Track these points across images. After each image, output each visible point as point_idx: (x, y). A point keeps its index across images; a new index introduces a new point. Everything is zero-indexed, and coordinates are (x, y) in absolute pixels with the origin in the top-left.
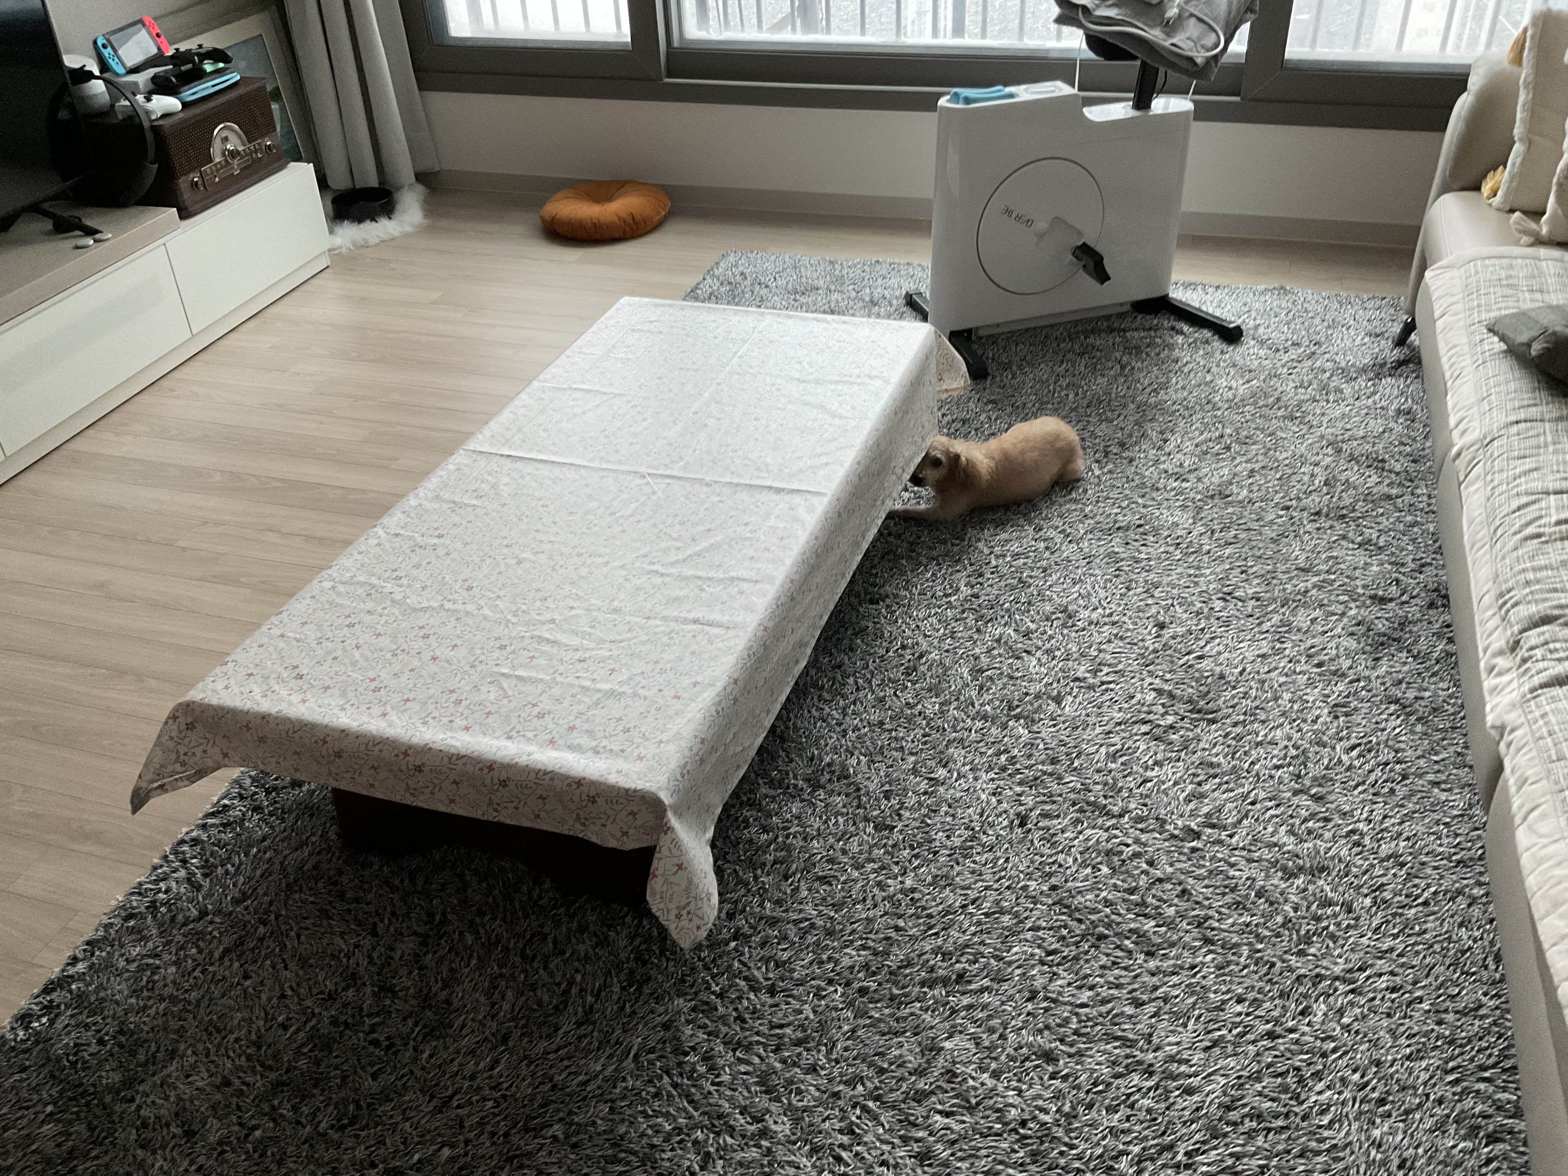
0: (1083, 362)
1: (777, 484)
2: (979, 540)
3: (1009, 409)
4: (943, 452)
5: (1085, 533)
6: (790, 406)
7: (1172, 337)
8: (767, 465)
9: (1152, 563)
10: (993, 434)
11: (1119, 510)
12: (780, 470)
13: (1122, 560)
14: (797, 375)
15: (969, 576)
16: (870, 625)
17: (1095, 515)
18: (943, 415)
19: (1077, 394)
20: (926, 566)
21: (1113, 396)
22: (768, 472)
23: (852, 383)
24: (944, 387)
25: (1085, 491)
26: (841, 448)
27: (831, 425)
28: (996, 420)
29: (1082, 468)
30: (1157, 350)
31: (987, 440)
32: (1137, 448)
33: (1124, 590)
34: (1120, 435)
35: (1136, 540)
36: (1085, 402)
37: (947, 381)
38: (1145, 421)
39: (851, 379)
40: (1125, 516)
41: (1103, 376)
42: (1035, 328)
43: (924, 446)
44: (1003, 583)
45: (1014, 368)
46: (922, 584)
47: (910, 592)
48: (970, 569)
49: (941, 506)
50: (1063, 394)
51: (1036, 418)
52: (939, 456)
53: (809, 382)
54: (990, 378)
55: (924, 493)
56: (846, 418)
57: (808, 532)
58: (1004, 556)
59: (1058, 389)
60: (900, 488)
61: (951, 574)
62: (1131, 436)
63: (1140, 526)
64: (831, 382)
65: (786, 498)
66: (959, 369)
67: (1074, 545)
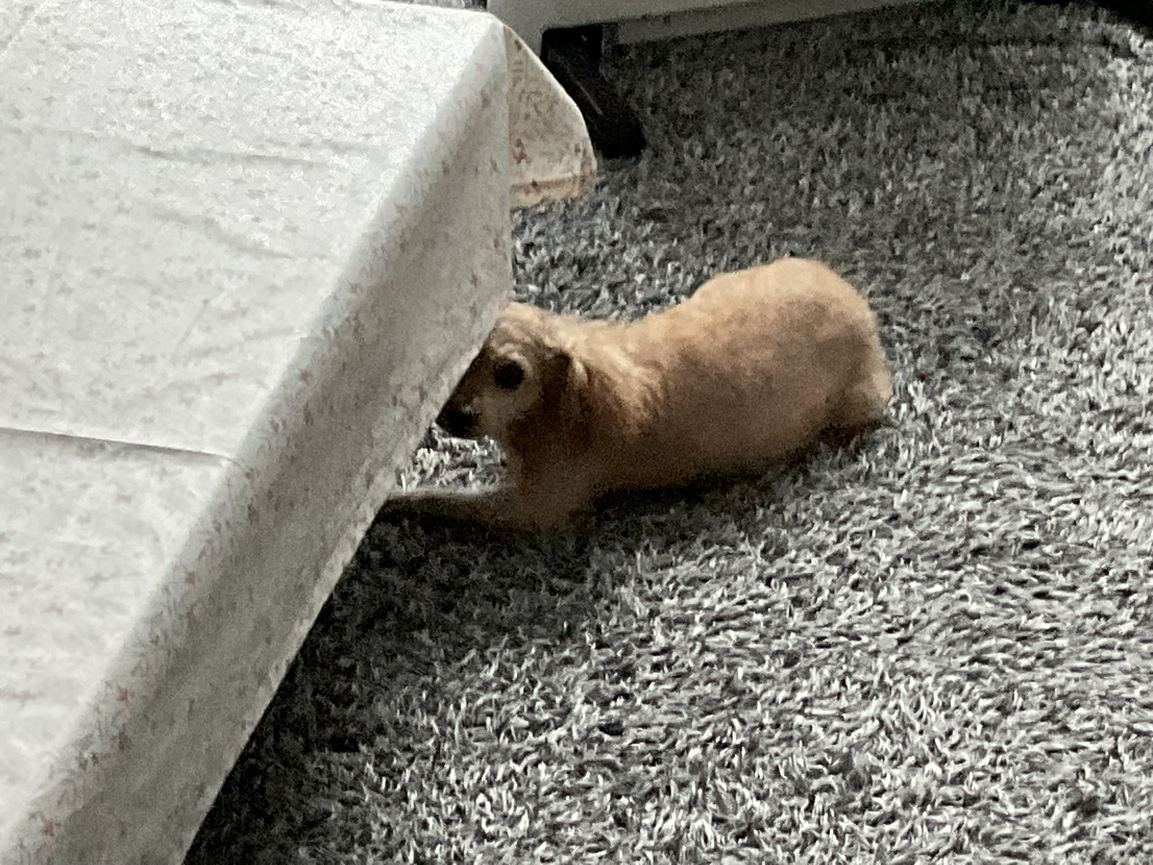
0: (885, 121)
1: (84, 431)
2: (621, 580)
3: (697, 238)
4: (525, 349)
5: (894, 564)
6: (122, 220)
7: (1104, 63)
8: (57, 378)
9: (1059, 642)
10: (657, 301)
11: (975, 505)
12: (92, 393)
13: (988, 634)
14: (143, 139)
15: (595, 676)
16: (335, 808)
17: (917, 516)
18: (528, 247)
19: (869, 202)
20: (482, 649)
21: (960, 207)
22: (61, 396)
23: (289, 163)
24: (530, 177)
25: (893, 454)
26: (257, 336)
27: (230, 273)
28: (663, 263)
29: (885, 393)
30: (1068, 93)
31: (640, 315)
32: (1021, 344)
33: (992, 714)
34: (978, 311)
35: (1021, 583)
36: (890, 225)
37: (539, 162)
38: (1039, 275)
39: (285, 153)
40: (993, 518)
41: (933, 156)
42: (763, 31)
43: (476, 330)
44: (684, 696)
45: (710, 131)
46: (472, 698)
47: (442, 720)
48: (597, 656)
49: (523, 490)
50: (833, 201)
51: (766, 260)
52: (516, 356)
53: (175, 155)
54: (647, 153)
55: (478, 452)
56: (271, 254)
57: (169, 560)
58: (688, 622)
59: (822, 186)
60: (413, 441)
61: (549, 672)
62: (1004, 312)
63: (1031, 545)
64: (233, 159)
65: (111, 468)
66: (570, 131)
67: (866, 594)
